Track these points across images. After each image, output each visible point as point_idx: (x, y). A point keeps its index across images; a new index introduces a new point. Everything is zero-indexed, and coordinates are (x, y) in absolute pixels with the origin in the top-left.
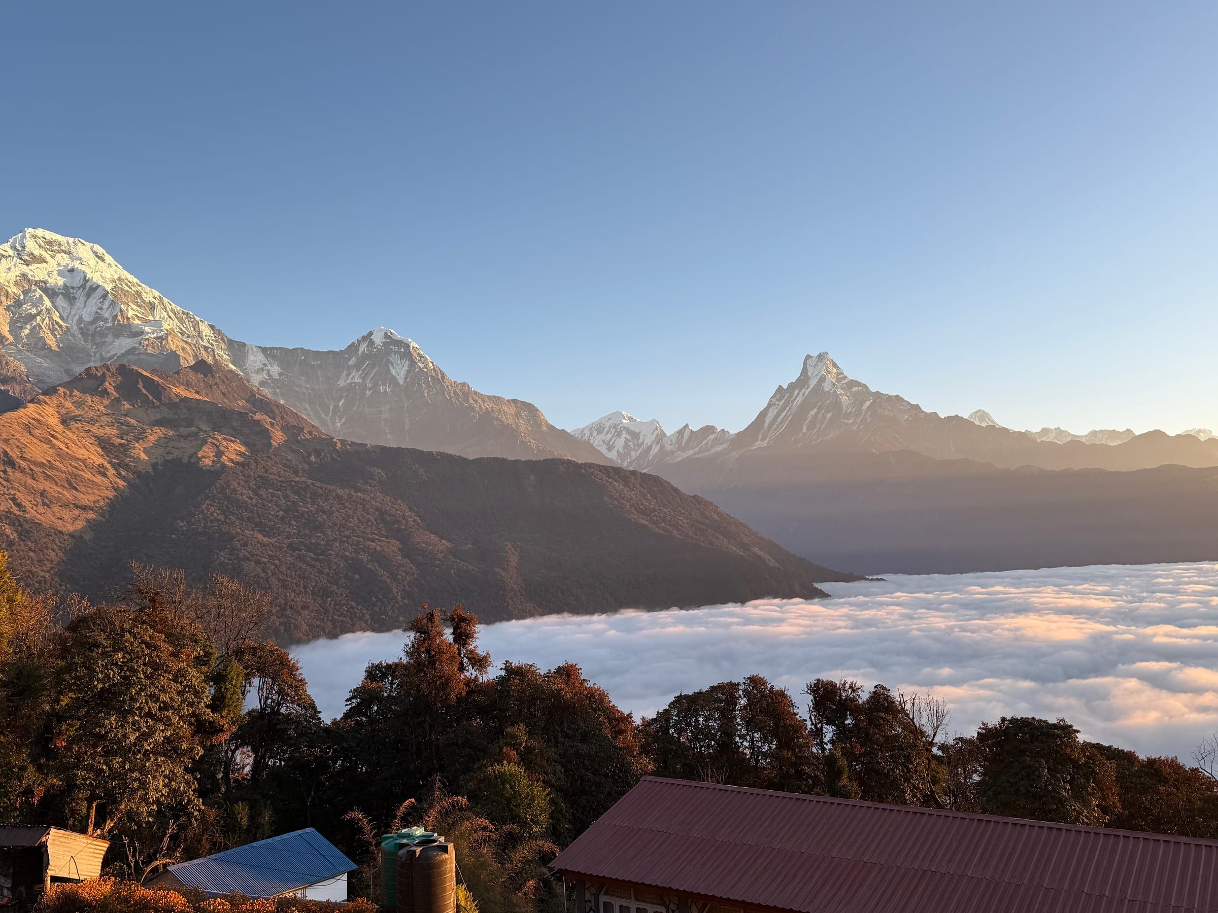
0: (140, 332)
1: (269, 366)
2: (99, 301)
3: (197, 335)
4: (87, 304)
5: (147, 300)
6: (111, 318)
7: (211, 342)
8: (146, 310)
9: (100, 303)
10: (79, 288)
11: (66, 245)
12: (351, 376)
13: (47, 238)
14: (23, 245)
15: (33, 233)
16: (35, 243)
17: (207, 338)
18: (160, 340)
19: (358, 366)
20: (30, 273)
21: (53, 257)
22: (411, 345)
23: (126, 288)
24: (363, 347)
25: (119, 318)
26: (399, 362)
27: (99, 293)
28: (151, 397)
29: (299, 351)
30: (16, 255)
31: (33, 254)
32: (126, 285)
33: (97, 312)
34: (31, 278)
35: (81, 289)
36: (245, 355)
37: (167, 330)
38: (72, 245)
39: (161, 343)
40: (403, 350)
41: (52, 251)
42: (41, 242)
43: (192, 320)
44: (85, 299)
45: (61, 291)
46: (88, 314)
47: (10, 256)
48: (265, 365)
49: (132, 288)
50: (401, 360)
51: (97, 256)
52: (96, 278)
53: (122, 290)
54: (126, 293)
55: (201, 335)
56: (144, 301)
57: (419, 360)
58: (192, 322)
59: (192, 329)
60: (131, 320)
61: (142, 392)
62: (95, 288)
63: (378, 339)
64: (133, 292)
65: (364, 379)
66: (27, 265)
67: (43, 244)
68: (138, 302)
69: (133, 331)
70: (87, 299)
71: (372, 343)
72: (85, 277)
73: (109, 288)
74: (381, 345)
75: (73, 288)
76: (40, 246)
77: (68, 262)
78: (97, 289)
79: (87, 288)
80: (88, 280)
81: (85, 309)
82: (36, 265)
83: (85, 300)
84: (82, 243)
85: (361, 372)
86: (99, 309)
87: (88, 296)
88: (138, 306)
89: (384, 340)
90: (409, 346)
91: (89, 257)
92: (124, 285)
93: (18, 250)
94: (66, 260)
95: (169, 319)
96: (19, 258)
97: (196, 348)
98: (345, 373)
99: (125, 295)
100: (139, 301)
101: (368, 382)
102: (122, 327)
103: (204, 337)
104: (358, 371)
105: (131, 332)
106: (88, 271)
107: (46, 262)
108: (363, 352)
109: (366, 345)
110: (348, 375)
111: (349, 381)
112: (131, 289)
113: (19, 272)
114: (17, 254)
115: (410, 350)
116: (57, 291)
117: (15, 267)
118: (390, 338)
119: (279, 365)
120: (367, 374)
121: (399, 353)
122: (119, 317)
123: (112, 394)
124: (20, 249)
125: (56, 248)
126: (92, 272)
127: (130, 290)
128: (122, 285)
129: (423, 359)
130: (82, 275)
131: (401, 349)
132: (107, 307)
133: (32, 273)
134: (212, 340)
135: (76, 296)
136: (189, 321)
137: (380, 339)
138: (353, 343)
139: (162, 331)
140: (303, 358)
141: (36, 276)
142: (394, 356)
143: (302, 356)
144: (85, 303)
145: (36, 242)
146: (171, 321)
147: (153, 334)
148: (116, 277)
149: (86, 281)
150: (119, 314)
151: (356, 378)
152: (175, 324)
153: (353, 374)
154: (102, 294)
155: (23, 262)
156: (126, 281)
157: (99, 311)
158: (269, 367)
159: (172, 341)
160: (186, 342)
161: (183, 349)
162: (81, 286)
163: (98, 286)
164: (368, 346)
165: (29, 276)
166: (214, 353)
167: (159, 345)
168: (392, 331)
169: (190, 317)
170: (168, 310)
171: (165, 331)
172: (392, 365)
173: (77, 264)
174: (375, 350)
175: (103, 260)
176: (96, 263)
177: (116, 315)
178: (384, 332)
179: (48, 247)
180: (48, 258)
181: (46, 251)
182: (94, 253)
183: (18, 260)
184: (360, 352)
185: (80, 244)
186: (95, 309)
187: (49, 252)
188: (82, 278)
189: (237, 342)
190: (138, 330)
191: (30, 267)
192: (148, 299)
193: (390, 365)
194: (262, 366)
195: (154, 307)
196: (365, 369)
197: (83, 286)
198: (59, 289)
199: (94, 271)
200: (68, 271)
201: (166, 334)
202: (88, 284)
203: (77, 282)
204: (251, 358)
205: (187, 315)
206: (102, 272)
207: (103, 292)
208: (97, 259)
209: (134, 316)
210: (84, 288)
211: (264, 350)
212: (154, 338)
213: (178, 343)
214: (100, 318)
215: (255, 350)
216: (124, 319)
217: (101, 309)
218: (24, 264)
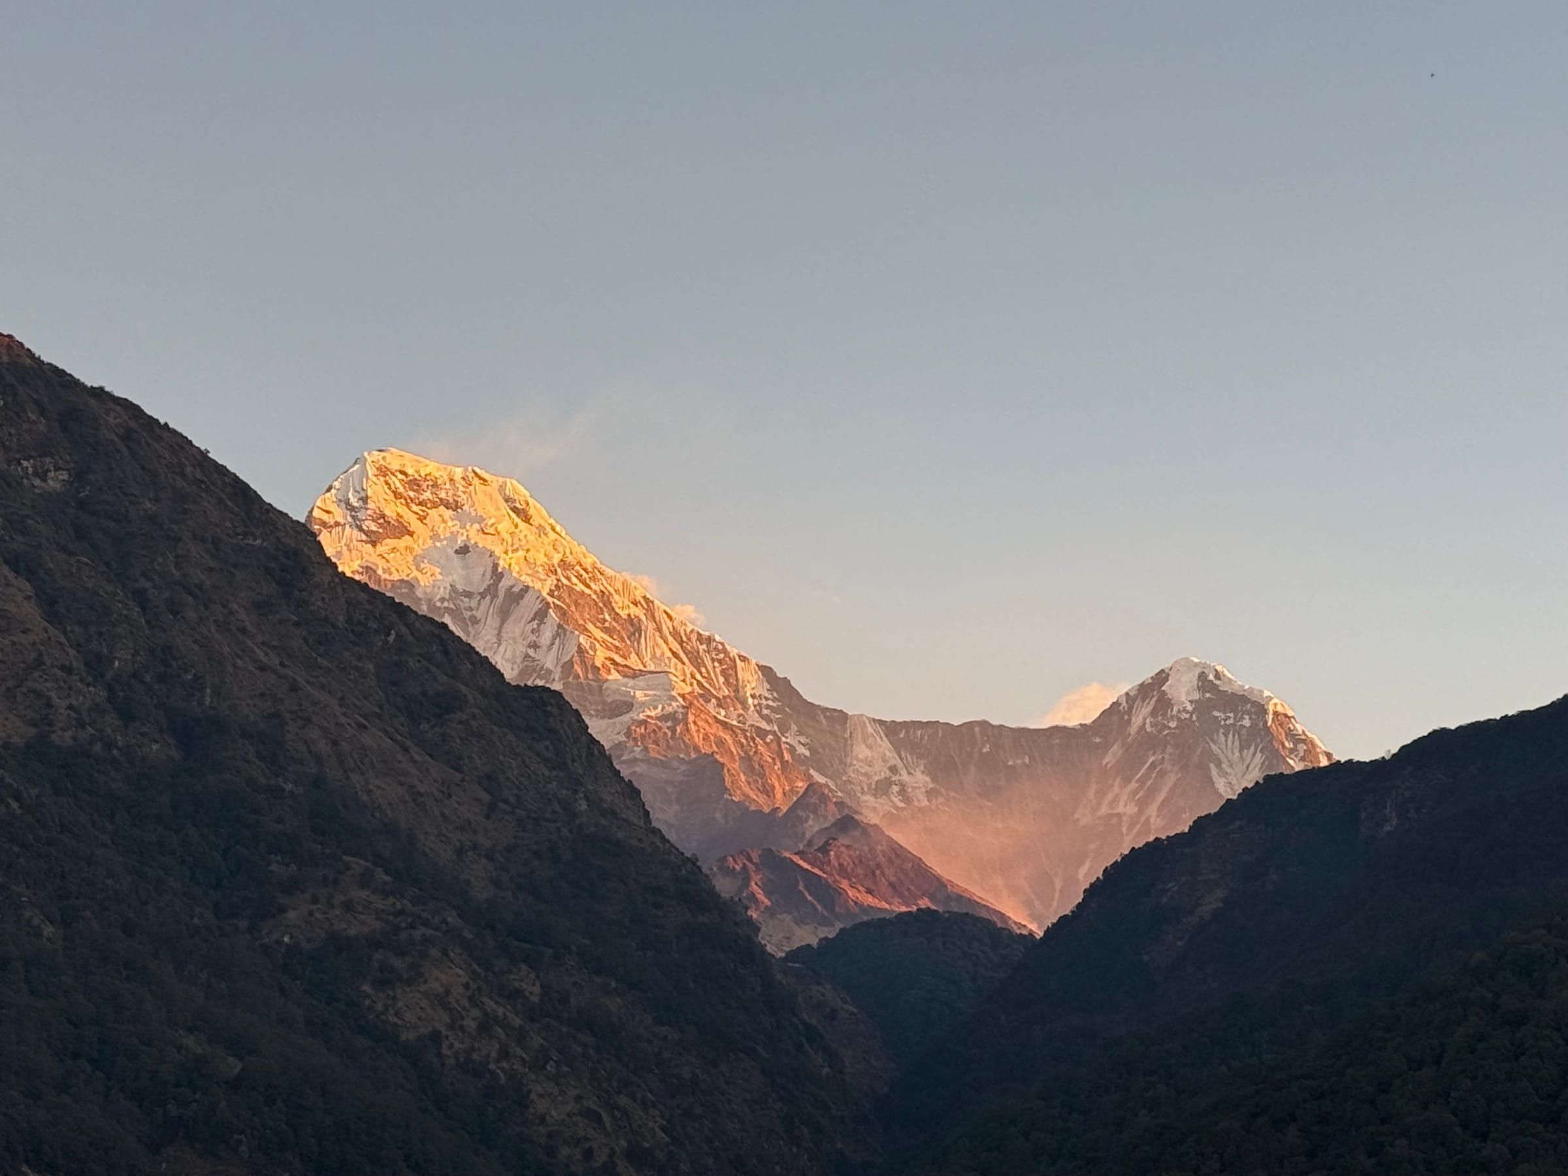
0: (625, 703)
1: (904, 772)
2: (530, 627)
3: (733, 694)
4: (503, 634)
5: (623, 614)
6: (559, 669)
7: (765, 712)
8: (623, 640)
9: (533, 631)
10: (483, 595)
11: (448, 486)
12: (1110, 796)
13: (410, 471)
14: (363, 494)
15: (381, 462)
16: (386, 487)
17: (756, 702)
18: (669, 724)
19: (1126, 770)
20: (381, 564)
21: (422, 519)
22: (1271, 708)
23: (580, 587)
24: (1141, 716)
25: (578, 668)
26: (1237, 754)
27: (529, 606)
28: (819, 907)
29: (977, 729)
30: (349, 519)
31: (383, 516)
32: (579, 577)
33: (527, 656)
34: (384, 576)
35: (488, 598)
36: (846, 746)
37: (683, 696)
38: (461, 485)
39: (674, 731)
40: (1247, 722)
41: (420, 504)
42: (398, 485)
43: (722, 656)
44: (496, 624)
45: (446, 604)
46: (507, 661)
47: (337, 524)
48: (893, 770)
49: (592, 585)
50: (1241, 751)
51: (515, 510)
52: (514, 566)
53: (571, 590)
54: (578, 599)
55: (741, 694)
56: (616, 617)
57: (1292, 751)
58: (720, 661)
59: (722, 679)
60: (603, 673)
61: (806, 898)
62: (517, 595)
63: (1183, 692)
64: (594, 597)
65: (1142, 804)
66: (374, 544)
67: (401, 490)
68: (605, 620)
69: (609, 700)
70: (503, 622)
71: (1165, 704)
72: (496, 566)
73: (544, 586)
74: (1189, 708)
75: (469, 595)
76: (397, 495)
77: (454, 529)
78: (522, 597)
79: (501, 594)
80: (501, 575)
81: (502, 649)
82: (390, 542)
83: (498, 626)
84: (480, 478)
85: (1134, 785)
86: (530, 646)
87: (504, 614)
88: (606, 630)
89: (1196, 696)
90: (1265, 712)
91: (497, 513)
92: (574, 580)
93: (352, 508)
94: (450, 524)
95: (674, 660)
96: (357, 526)
97: (746, 738)
98: (1094, 787)
99: (577, 604)
100: (608, 617)
101: (1154, 814)
102: (583, 689)
103: (750, 701)
104: (1127, 781)
105: (604, 703)
106: (498, 551)
107: (411, 534)
108: (1139, 732)
109: (1150, 708)
110: (1100, 794)
111: (1104, 810)
112: (588, 587)
113: (358, 562)
114: (353, 517)
115: (1266, 722)
116: (438, 604)
117: (350, 550)
118: (1214, 688)
119: (927, 771)
120: (1152, 792)
121: (1238, 730)
122: (576, 667)
123: (763, 903)
124: (356, 504)
125: (427, 495)
126: (506, 553)
127: (587, 591)
128: (569, 579)
129: (1302, 747)
130: (489, 562)
131: (1242, 718)
132: (548, 642)
133: (386, 565)
134: (768, 707)
135: (479, 614)
136: (713, 660)
137: (1188, 693)
138: (1116, 705)
139: (673, 698)
140: (986, 749)
141: (393, 570)
142: (1222, 738)
143: (983, 745)
144: (499, 634)
145: (387, 483)
146: (680, 665)
147: (656, 708)
148: (556, 559)
149: (497, 575)
150: (576, 659)
151: (1122, 803)
152: (688, 673)
153: (1116, 789)
154: (536, 608)
155: (364, 537)
156: (578, 568)
157: (531, 652)
158: (905, 777)
159: (695, 723)
160: (725, 725)
161: (721, 743)
162: (488, 590)
163: (527, 589)
164: (1153, 713)
165: (380, 572)
166: (779, 746)
167: (669, 734)
168: (1219, 668)
169: (716, 649)
170: (666, 632)
171: (680, 699)
172: (1219, 764)
173: (473, 535)
174: (1173, 724)
175: (527, 519)
176: (513, 529)
177: (571, 663)
178: (1197, 671)
179: (412, 494)
180: (415, 525)
181: (407, 505)
182: (507, 501)
183: (356, 532)
184: (1133, 729)
185: (476, 481)
186: (521, 649)
187: (415, 508)
188: (489, 570)
189: (825, 710)
190: (617, 697)
191: (380, 549)
192: (626, 612)
193: (1212, 766)
194: (888, 774)
195: (639, 630)
196: (1146, 777)
197: (491, 591)
198: (443, 600)
199: (510, 549)
200: (457, 552)
201: (684, 707)
202: (504, 584)
203: (479, 580)
204: (861, 751)
205: (708, 644)
206: (528, 551)
207: (538, 606)
208: (513, 515)
209: (608, 663)
210: (495, 596)
211: (891, 729)
212: (658, 718)
213: (707, 728)
214: (534, 670)
215: (870, 730)
216: (587, 672)
217: (535, 646)
218: (366, 542)
